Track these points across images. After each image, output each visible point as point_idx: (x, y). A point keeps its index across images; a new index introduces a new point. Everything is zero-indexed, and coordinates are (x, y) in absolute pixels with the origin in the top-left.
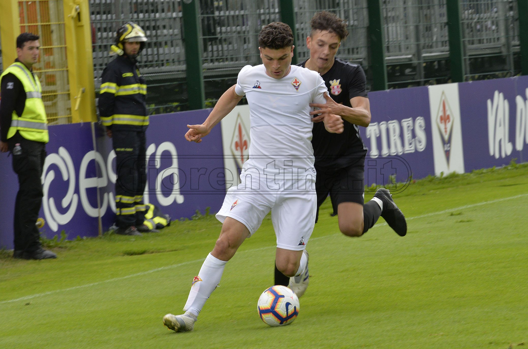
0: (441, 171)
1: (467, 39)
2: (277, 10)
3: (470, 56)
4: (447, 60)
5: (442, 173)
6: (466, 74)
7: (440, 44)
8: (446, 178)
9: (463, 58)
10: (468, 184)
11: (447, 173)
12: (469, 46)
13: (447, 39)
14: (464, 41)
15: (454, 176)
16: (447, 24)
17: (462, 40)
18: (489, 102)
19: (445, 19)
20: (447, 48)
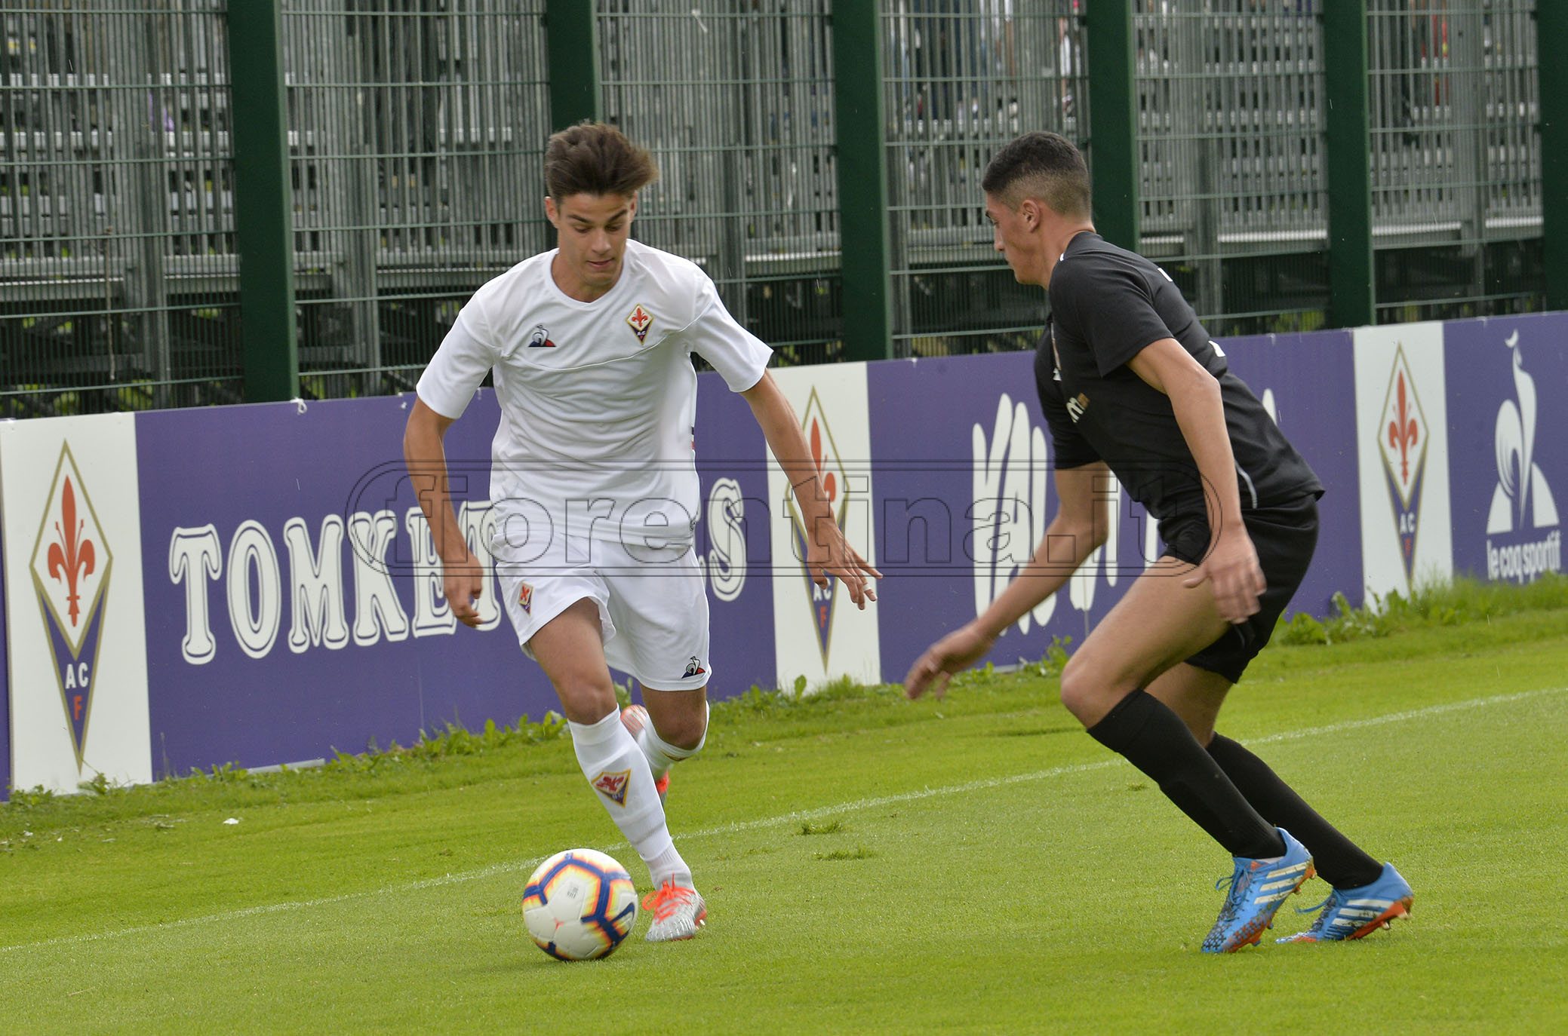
0: (798, 675)
1: (906, 207)
2: (219, 78)
3: (912, 267)
4: (834, 278)
5: (801, 682)
6: (897, 332)
7: (807, 222)
8: (813, 700)
9: (889, 273)
10: (891, 723)
11: (817, 680)
12: (912, 234)
13: (833, 203)
14: (894, 215)
15: (843, 692)
16: (835, 149)
17: (887, 209)
18: (978, 432)
19: (828, 135)
20: (833, 237)
